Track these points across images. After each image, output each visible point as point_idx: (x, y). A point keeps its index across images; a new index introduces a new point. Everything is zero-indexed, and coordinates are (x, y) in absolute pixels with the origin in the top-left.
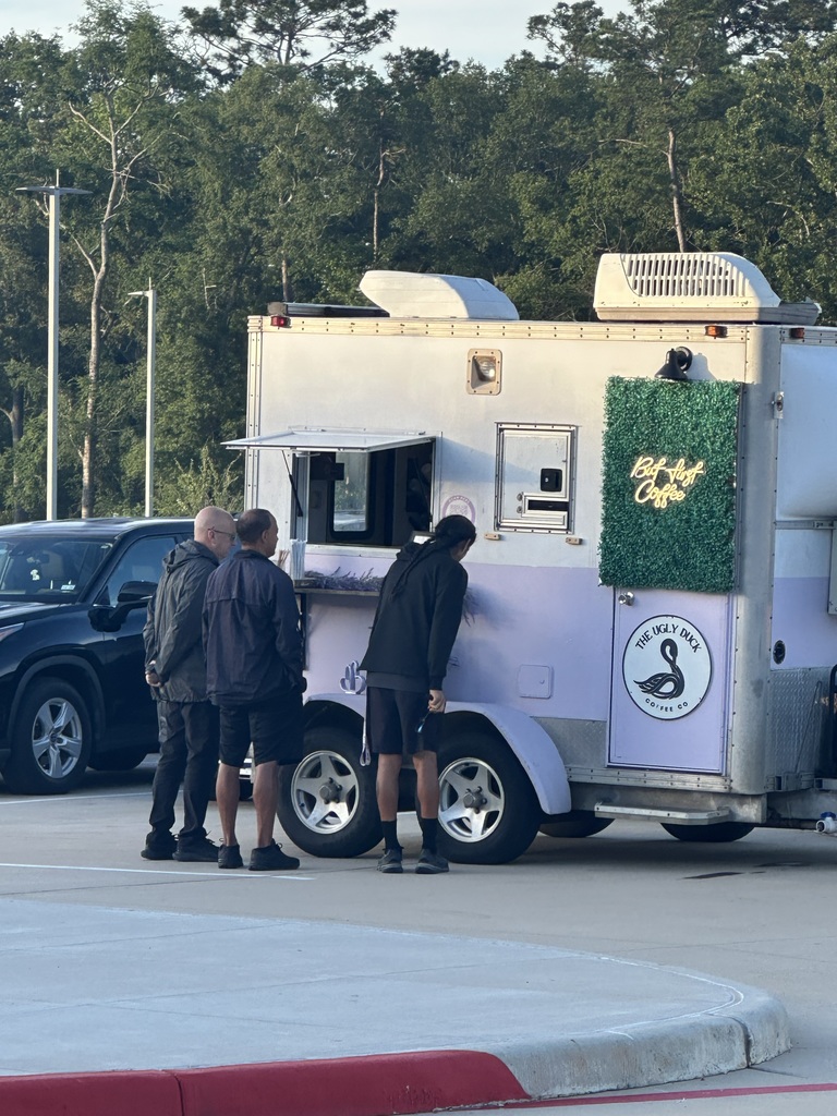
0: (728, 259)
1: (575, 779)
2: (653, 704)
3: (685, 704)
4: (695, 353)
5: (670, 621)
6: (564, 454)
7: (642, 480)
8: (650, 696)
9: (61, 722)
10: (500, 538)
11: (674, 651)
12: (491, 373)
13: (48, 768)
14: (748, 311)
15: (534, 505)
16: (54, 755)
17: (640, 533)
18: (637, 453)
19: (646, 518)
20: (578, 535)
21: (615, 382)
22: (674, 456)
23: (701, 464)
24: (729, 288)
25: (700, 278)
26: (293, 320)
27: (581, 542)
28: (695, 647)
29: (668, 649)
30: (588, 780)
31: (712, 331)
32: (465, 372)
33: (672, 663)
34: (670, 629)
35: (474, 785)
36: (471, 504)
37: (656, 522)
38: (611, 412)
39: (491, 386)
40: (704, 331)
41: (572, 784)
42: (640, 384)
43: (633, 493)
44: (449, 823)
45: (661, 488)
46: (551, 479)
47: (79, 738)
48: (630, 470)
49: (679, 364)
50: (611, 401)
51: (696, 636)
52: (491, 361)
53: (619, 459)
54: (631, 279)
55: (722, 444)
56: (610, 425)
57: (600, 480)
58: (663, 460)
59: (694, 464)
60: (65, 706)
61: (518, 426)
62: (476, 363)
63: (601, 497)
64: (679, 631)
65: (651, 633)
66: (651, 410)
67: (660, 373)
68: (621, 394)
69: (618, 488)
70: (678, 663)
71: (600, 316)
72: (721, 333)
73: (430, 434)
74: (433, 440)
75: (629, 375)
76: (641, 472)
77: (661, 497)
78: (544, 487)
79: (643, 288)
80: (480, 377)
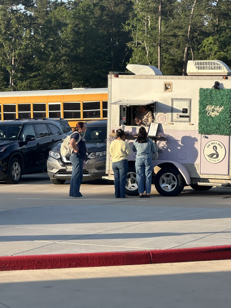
2: (211, 160)
3: (219, 160)
4: (220, 83)
5: (215, 142)
6: (188, 105)
8: (210, 158)
9: (17, 167)
10: (173, 124)
11: (216, 148)
12: (169, 87)
13: (14, 178)
14: (225, 73)
15: (180, 116)
16: (16, 175)
17: (208, 123)
18: (207, 105)
20: (192, 123)
21: (201, 89)
22: (217, 105)
23: (223, 107)
24: (220, 68)
26: (120, 76)
28: (221, 147)
29: (215, 148)
30: (195, 177)
32: (163, 87)
33: (216, 151)
34: (215, 143)
35: (169, 179)
36: (165, 116)
37: (212, 120)
38: (200, 96)
39: (170, 90)
40: (222, 78)
41: (191, 178)
42: (207, 90)
43: (206, 113)
45: (213, 112)
46: (185, 111)
48: (205, 109)
49: (217, 85)
50: (200, 93)
53: (203, 105)
54: (196, 66)
56: (200, 98)
58: (214, 106)
61: (177, 99)
62: (166, 85)
63: (198, 114)
64: (217, 144)
66: (211, 95)
67: (213, 87)
68: (203, 92)
70: (217, 151)
71: (188, 74)
72: (227, 78)
73: (155, 101)
75: (205, 87)
76: (208, 109)
77: (213, 114)
78: (183, 112)
79: (199, 68)
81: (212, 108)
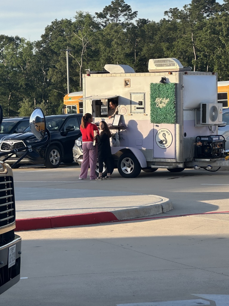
0: (173, 59)
1: (147, 161)
2: (161, 146)
3: (168, 145)
4: (167, 78)
5: (164, 130)
6: (143, 98)
7: (158, 102)
8: (161, 144)
9: (55, 154)
10: (132, 115)
11: (165, 136)
12: (129, 83)
13: (53, 163)
14: (177, 69)
15: (137, 108)
16: (54, 161)
17: (157, 113)
18: (156, 97)
19: (159, 110)
20: (146, 114)
21: (152, 84)
22: (164, 97)
23: (168, 99)
24: (174, 65)
25: (168, 63)
26: (91, 75)
27: (147, 115)
28: (169, 134)
29: (164, 135)
30: (150, 161)
31: (170, 73)
32: (124, 83)
33: (165, 138)
34: (164, 131)
35: (128, 163)
36: (126, 109)
37: (161, 110)
38: (151, 90)
39: (129, 85)
40: (168, 73)
41: (147, 162)
42: (156, 84)
43: (156, 105)
44: (124, 170)
45: (161, 104)
46: (141, 103)
47: (59, 157)
48: (155, 101)
49: (164, 80)
50: (151, 88)
51: (169, 132)
52: (128, 81)
53: (153, 98)
54: (155, 64)
55: (172, 95)
56: (151, 92)
57: (149, 103)
58: (161, 98)
59: (167, 99)
60: (56, 151)
61: (134, 93)
62: (125, 81)
63: (150, 106)
64: (166, 131)
65: (161, 132)
66: (159, 89)
67: (160, 82)
68: (153, 86)
69: (153, 105)
70: (166, 138)
71: (149, 71)
72: (171, 73)
73: (117, 95)
74: (118, 97)
75: (154, 82)
76: (157, 101)
77: (161, 106)
78: (139, 104)
79: (157, 65)
80: (126, 84)
81: (160, 100)
